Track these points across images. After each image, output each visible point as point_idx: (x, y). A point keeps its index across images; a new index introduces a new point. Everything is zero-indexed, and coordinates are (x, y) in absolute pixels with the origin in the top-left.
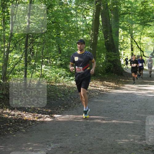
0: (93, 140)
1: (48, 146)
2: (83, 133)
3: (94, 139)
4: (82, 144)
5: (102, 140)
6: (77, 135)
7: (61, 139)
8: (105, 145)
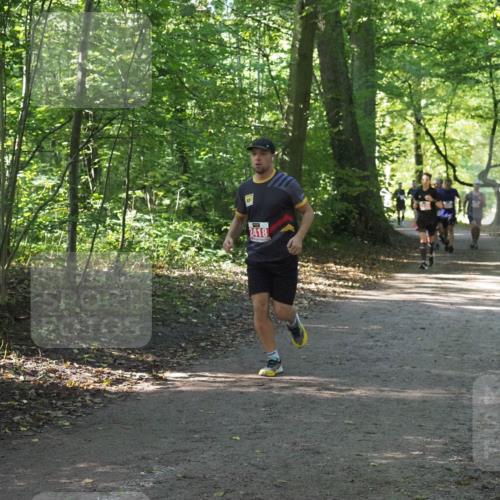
0: (292, 455)
1: (143, 473)
2: (256, 430)
3: (293, 451)
4: (253, 465)
5: (318, 453)
6: (238, 438)
7: (186, 451)
8: (330, 469)
